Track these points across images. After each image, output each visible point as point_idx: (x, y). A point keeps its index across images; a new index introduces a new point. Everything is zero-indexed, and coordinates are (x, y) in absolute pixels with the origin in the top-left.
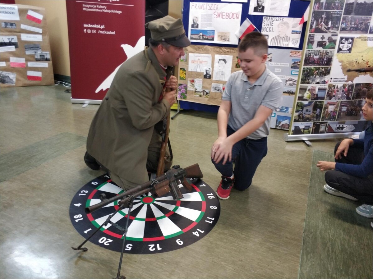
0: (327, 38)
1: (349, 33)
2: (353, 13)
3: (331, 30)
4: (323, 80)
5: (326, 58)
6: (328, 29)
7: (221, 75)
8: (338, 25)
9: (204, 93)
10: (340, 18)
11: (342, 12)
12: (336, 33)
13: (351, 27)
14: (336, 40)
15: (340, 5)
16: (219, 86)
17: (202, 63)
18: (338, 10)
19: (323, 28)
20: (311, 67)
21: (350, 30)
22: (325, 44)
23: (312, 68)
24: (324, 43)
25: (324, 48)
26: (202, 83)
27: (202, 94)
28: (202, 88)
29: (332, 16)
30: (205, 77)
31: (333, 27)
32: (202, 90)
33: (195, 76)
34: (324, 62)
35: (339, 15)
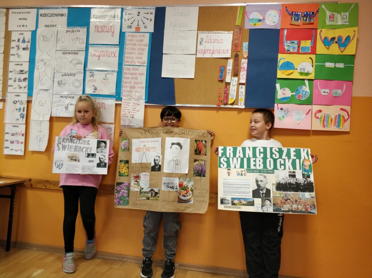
7: (175, 164)
9: (152, 194)
16: (173, 182)
17: (149, 150)
26: (149, 179)
27: (149, 195)
28: (149, 186)
30: (153, 169)
32: (150, 189)
33: (141, 169)
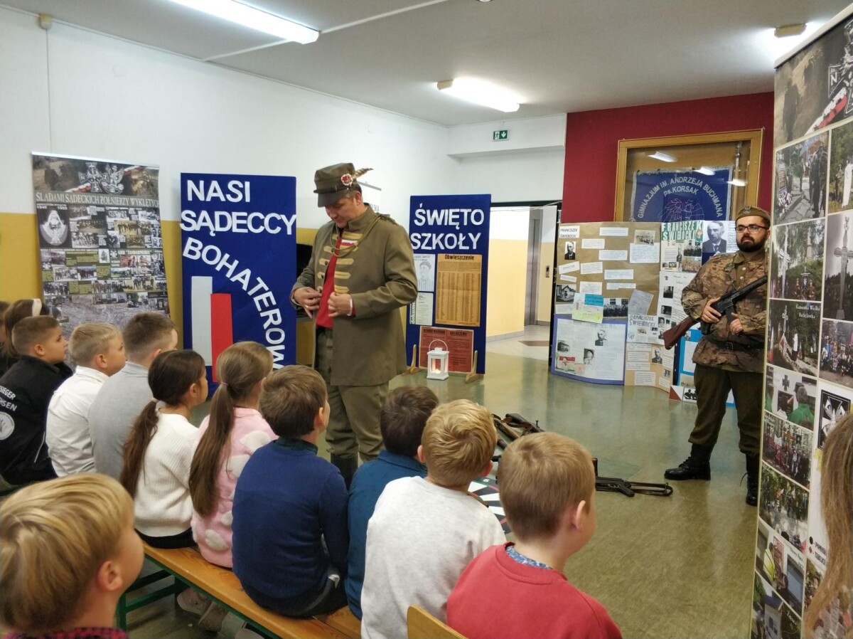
0: (794, 387)
1: (837, 381)
2: (841, 312)
3: (799, 362)
4: (794, 533)
5: (798, 455)
6: (794, 356)
8: (815, 350)
10: (818, 326)
11: (819, 305)
12: (813, 375)
13: (842, 362)
14: (814, 399)
15: (811, 284)
18: (809, 299)
19: (785, 352)
20: (771, 469)
21: (838, 371)
22: (791, 405)
23: (774, 475)
24: (789, 401)
25: (789, 419)
29: (798, 316)
31: (804, 353)
34: (793, 466)
35: (812, 316)
